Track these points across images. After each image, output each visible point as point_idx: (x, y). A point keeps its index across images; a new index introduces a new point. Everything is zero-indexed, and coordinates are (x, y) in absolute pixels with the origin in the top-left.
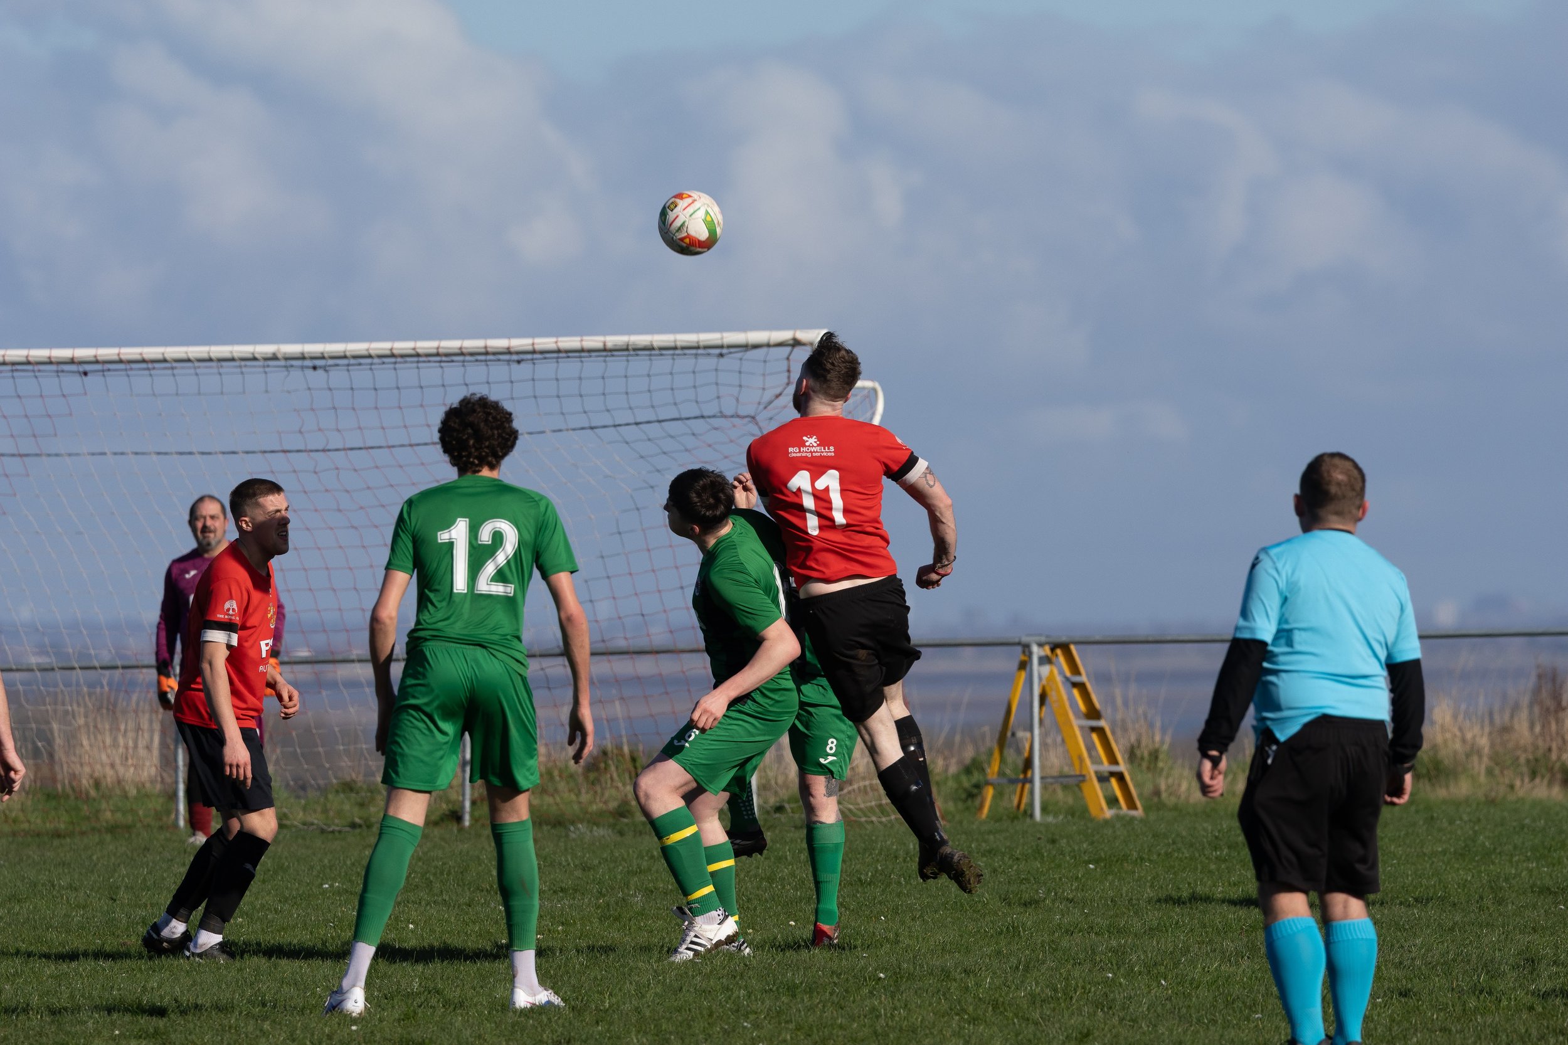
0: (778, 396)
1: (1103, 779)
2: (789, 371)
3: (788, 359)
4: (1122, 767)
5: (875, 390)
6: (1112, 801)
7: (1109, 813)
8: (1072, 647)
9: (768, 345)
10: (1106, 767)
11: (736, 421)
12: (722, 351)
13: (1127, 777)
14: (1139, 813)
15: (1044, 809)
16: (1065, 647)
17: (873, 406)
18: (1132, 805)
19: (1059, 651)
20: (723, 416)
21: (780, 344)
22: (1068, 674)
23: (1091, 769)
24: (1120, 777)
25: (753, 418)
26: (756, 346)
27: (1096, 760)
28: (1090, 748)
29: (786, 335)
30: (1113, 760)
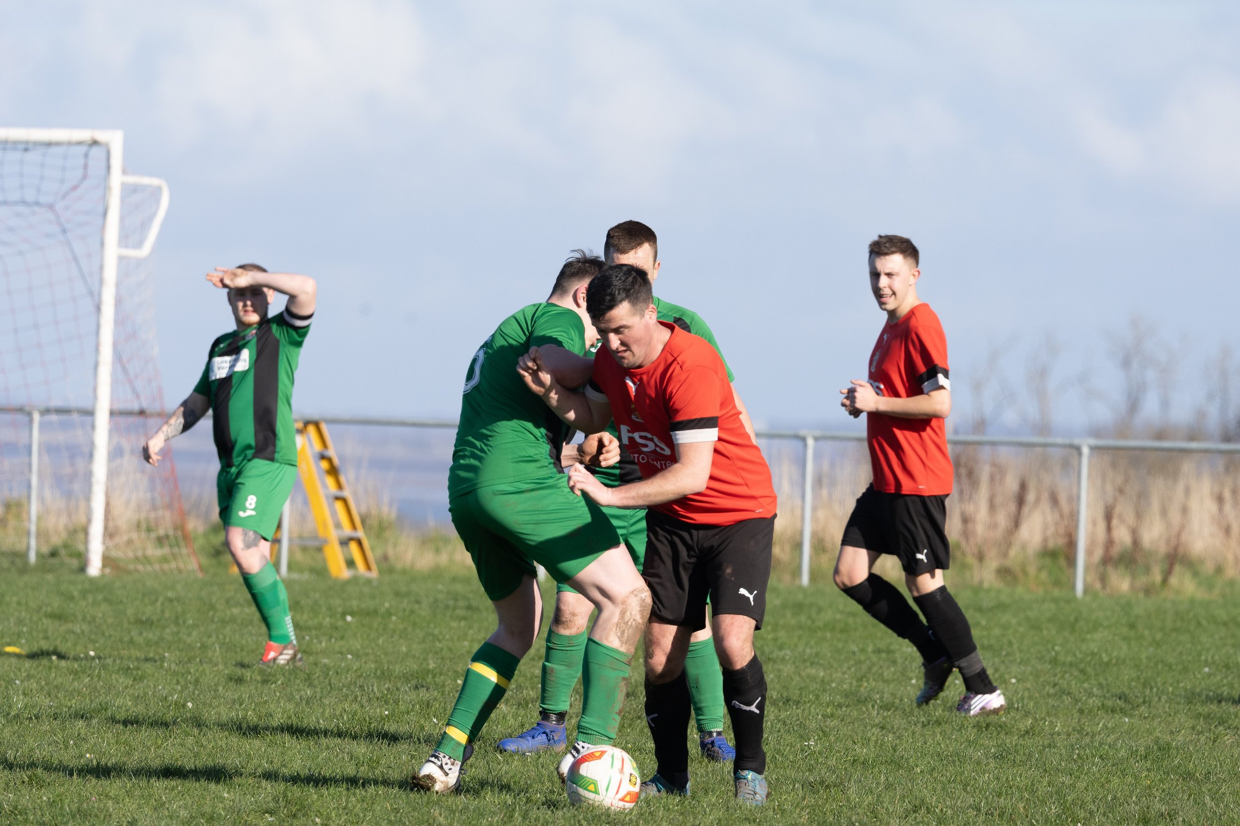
0: (75, 188)
1: (344, 543)
2: (86, 166)
3: (86, 155)
4: (360, 534)
5: (160, 189)
6: (350, 563)
7: (346, 574)
8: (324, 427)
9: (70, 144)
10: (347, 531)
11: (36, 209)
12: (27, 147)
13: (366, 543)
14: (374, 574)
15: (290, 568)
16: (317, 424)
17: (158, 201)
18: (369, 568)
19: (311, 429)
20: (24, 203)
21: (80, 143)
22: (317, 446)
23: (333, 535)
24: (359, 542)
25: (51, 207)
26: (58, 144)
27: (338, 526)
28: (334, 514)
29: (85, 135)
30: (354, 527)
